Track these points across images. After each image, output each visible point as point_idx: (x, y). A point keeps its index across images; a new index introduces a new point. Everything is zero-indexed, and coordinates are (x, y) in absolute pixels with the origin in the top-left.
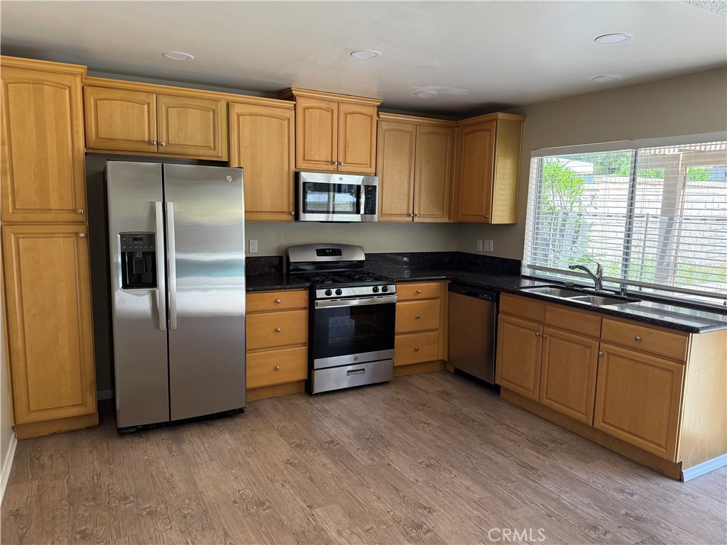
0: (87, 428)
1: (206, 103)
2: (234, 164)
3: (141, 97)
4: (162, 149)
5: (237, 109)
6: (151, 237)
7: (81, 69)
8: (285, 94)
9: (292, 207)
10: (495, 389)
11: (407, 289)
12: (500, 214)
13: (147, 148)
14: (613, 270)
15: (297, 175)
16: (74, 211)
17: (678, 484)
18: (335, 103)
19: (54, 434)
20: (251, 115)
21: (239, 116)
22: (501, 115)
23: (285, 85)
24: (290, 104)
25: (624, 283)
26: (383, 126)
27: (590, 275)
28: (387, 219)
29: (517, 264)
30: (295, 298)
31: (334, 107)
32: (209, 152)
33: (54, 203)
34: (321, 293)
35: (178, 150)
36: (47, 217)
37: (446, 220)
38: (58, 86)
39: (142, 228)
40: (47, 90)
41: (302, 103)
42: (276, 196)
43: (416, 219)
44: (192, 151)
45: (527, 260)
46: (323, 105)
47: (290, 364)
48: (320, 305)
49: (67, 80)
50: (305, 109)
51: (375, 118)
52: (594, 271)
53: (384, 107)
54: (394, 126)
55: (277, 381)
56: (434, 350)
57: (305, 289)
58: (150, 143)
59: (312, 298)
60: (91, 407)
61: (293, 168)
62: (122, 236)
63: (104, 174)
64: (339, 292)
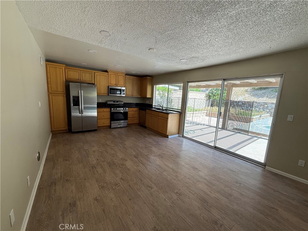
0: (66, 132)
1: (90, 73)
2: (96, 84)
3: (77, 71)
4: (81, 81)
5: (96, 74)
6: (78, 97)
7: (65, 65)
8: (106, 71)
9: (107, 93)
10: (145, 127)
11: (131, 109)
12: (149, 96)
13: (78, 80)
14: (165, 106)
15: (108, 87)
16: (63, 91)
17: (168, 138)
18: (117, 73)
19: (59, 133)
20: (99, 75)
21: (96, 75)
22: (148, 77)
23: (106, 70)
24: (107, 73)
25: (167, 108)
26: (126, 78)
27: (161, 107)
28: (127, 96)
29: (152, 105)
30: (108, 110)
31: (116, 74)
32: (90, 82)
33: (59, 90)
34: (112, 109)
35: (84, 81)
36: (57, 92)
37: (140, 97)
38: (59, 68)
39: (77, 95)
40: (58, 69)
41: (109, 73)
42: (104, 90)
43: (133, 96)
44: (87, 81)
45: (154, 104)
46: (114, 74)
47: (107, 122)
48: (112, 111)
49: (61, 67)
50: (110, 74)
51: (125, 76)
52: (162, 106)
53: (127, 74)
54: (129, 78)
55: (104, 125)
56: (136, 121)
57: (110, 108)
58: (79, 79)
59: (111, 110)
60: (67, 128)
61: (108, 85)
62: (73, 96)
63: (69, 85)
64: (116, 109)
